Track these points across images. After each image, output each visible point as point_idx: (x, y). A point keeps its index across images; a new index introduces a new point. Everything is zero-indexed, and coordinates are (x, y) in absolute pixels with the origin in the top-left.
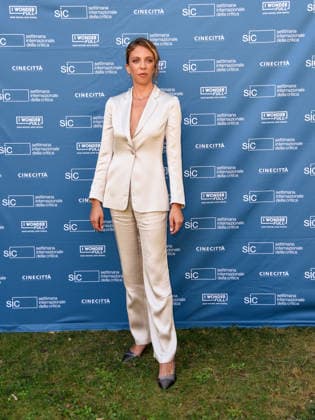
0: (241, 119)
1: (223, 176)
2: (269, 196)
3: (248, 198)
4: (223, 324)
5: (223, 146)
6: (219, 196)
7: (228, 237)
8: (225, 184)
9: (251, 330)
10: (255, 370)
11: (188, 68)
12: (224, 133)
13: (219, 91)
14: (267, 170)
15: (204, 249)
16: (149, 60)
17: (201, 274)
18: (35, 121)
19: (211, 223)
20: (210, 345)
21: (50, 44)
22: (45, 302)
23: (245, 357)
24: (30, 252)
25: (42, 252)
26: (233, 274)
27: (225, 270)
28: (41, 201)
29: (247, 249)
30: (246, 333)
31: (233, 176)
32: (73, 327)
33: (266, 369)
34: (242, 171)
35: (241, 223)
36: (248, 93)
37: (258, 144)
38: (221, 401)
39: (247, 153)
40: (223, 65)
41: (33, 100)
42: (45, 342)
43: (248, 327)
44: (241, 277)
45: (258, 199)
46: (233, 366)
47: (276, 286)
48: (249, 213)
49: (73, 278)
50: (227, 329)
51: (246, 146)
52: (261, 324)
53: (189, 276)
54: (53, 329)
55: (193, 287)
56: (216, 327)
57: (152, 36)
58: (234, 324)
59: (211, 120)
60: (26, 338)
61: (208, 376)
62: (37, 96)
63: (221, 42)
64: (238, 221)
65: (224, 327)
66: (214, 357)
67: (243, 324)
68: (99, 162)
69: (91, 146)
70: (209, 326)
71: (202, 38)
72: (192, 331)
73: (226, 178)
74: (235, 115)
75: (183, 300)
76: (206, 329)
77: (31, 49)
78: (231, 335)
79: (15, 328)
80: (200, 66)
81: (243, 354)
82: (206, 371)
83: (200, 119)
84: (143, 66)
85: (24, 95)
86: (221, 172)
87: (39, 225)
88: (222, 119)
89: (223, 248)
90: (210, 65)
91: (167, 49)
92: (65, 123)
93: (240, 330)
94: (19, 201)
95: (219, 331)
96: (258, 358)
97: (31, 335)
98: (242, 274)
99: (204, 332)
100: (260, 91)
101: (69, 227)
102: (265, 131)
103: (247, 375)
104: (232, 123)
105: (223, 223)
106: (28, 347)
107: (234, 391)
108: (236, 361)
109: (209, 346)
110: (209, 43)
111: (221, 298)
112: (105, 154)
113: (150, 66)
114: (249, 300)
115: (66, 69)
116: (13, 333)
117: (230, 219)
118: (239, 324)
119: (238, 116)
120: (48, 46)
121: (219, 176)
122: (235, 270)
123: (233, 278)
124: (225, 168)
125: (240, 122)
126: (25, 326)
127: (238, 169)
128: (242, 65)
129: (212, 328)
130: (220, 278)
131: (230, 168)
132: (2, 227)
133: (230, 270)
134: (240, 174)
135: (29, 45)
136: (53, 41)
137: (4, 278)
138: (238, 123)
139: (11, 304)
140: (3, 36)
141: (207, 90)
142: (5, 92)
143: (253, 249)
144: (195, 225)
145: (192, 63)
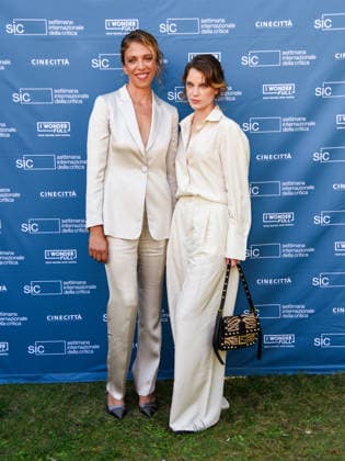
0: (312, 124)
1: (290, 193)
3: (320, 220)
4: (290, 370)
5: (289, 156)
6: (285, 218)
7: (295, 267)
8: (291, 204)
9: (323, 377)
11: (248, 61)
12: (291, 141)
13: (285, 89)
14: (343, 186)
15: (266, 281)
16: (148, 58)
17: (263, 312)
18: (60, 128)
19: (275, 250)
21: (78, 32)
22: (74, 348)
24: (56, 288)
25: (70, 288)
26: (301, 311)
27: (292, 306)
28: (69, 226)
29: (318, 282)
31: (301, 193)
34: (312, 187)
35: (312, 250)
36: (320, 92)
37: (333, 154)
39: (320, 165)
40: (292, 58)
41: (58, 102)
43: (319, 373)
44: (310, 315)
45: (333, 220)
48: (320, 238)
50: (295, 376)
51: (319, 157)
52: (335, 370)
56: (280, 373)
57: (203, 21)
58: (302, 370)
59: (276, 124)
60: (54, 390)
62: (62, 96)
63: (289, 29)
64: (307, 247)
65: (290, 374)
67: (312, 370)
70: (271, 373)
71: (265, 24)
72: (251, 379)
73: (293, 196)
74: (304, 119)
76: (269, 377)
77: (55, 38)
78: (299, 383)
79: (38, 378)
83: (262, 125)
84: (142, 68)
85: (46, 96)
86: (287, 188)
87: (67, 255)
88: (288, 124)
89: (289, 280)
90: (274, 58)
91: (223, 37)
93: (309, 377)
94: (42, 226)
95: (285, 379)
97: (60, 386)
98: (312, 311)
99: (267, 380)
100: (335, 89)
104: (302, 129)
105: (290, 250)
110: (273, 30)
111: (286, 340)
114: (320, 342)
115: (98, 63)
116: (39, 385)
117: (298, 246)
118: (308, 370)
119: (308, 120)
120: (76, 34)
121: (285, 194)
122: (303, 307)
123: (301, 316)
124: (292, 183)
125: (310, 127)
126: (52, 375)
127: (307, 185)
128: (313, 57)
129: (276, 375)
130: (285, 316)
131: (298, 183)
132: (21, 258)
133: (298, 307)
134: (309, 191)
135: (52, 33)
136: (81, 28)
137: (24, 319)
138: (307, 129)
139: (34, 350)
140: (20, 22)
141: (271, 89)
142: (23, 92)
143: (325, 281)
144: (256, 253)
145: (252, 55)
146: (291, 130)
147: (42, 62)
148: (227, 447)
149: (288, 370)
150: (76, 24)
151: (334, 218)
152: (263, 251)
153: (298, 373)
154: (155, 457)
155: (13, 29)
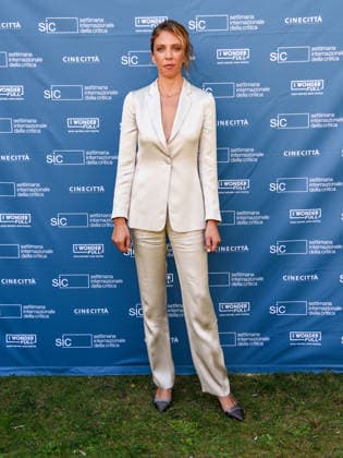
0: (341, 120)
1: (317, 190)
4: (316, 369)
5: (317, 152)
6: (313, 214)
7: (322, 264)
8: (319, 200)
11: (277, 57)
13: (314, 85)
15: (292, 278)
17: (289, 308)
18: (90, 123)
19: (302, 247)
21: (109, 29)
22: (101, 341)
25: (98, 281)
26: (328, 309)
27: (318, 303)
28: (97, 220)
31: (329, 189)
32: (135, 370)
34: (340, 184)
35: (340, 247)
40: (321, 54)
41: (88, 98)
42: (104, 386)
44: (337, 312)
49: (135, 312)
50: (319, 374)
53: (274, 310)
55: (280, 324)
56: (307, 372)
57: (232, 18)
58: (329, 369)
59: (304, 121)
60: (80, 383)
62: (92, 93)
63: (318, 25)
64: (335, 244)
65: (317, 372)
67: (339, 369)
70: (297, 371)
71: (295, 20)
72: (277, 376)
73: (321, 193)
74: (333, 115)
75: (267, 339)
77: (86, 36)
78: (326, 382)
79: (63, 371)
80: (292, 55)
83: (290, 121)
84: (169, 57)
85: (77, 93)
86: (314, 184)
87: (95, 249)
88: (316, 120)
89: (316, 277)
91: (251, 33)
93: (336, 376)
94: (71, 220)
95: (313, 378)
97: (86, 378)
98: (339, 309)
99: (292, 377)
101: (130, 252)
104: (330, 125)
105: (316, 247)
110: (302, 25)
111: (313, 338)
113: (177, 55)
115: (127, 61)
116: (65, 377)
117: (326, 242)
118: (334, 369)
119: (336, 117)
120: (106, 31)
121: (313, 190)
122: (330, 304)
123: (329, 314)
124: (320, 180)
125: (339, 123)
126: (79, 368)
127: (335, 181)
129: (301, 373)
130: (311, 313)
131: (326, 180)
132: (50, 252)
133: (325, 304)
134: (337, 187)
135: (83, 31)
136: (112, 25)
137: (52, 312)
138: (336, 125)
139: (61, 343)
140: (52, 21)
141: (299, 85)
142: (54, 89)
144: (282, 249)
145: (281, 51)
146: (320, 126)
147: (73, 59)
148: (255, 446)
149: (316, 368)
150: (107, 22)
152: (289, 247)
153: (324, 371)
154: (183, 454)
155: (45, 27)
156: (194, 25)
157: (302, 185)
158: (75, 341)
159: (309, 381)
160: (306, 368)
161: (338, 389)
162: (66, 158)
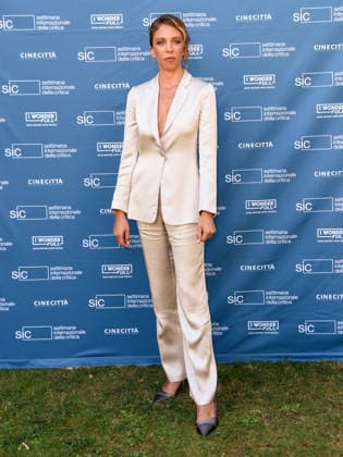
0: (293, 113)
1: (271, 181)
2: (327, 204)
3: (302, 207)
5: (271, 144)
6: (268, 205)
7: (279, 253)
8: (274, 191)
9: (307, 364)
10: (311, 412)
11: (229, 52)
12: (272, 130)
13: (265, 80)
14: (323, 174)
15: (250, 268)
16: (176, 41)
17: (247, 297)
18: (47, 117)
20: (259, 383)
21: (65, 26)
22: (60, 333)
23: (300, 397)
24: (43, 273)
25: (57, 273)
26: (285, 298)
27: (275, 293)
28: (55, 213)
29: (301, 268)
30: (301, 368)
31: (283, 180)
32: (95, 362)
33: (326, 411)
34: (293, 175)
35: (295, 236)
36: (300, 82)
37: (314, 143)
38: (271, 449)
39: (301, 153)
40: (271, 49)
41: (45, 93)
42: (62, 380)
43: (304, 360)
44: (294, 301)
45: (314, 208)
46: (286, 407)
47: (336, 311)
48: (303, 224)
49: (95, 303)
50: (279, 364)
51: (300, 145)
52: (319, 357)
53: (233, 300)
54: (71, 364)
55: (238, 313)
56: (265, 361)
57: (185, 15)
58: (287, 357)
60: (39, 376)
61: (256, 420)
62: (49, 88)
63: (268, 22)
64: (290, 234)
65: (275, 361)
66: (262, 397)
67: (297, 357)
68: (121, 166)
69: (114, 146)
70: (256, 360)
71: (246, 18)
72: (236, 365)
73: (276, 183)
74: (285, 108)
75: (225, 328)
76: (253, 363)
77: (43, 33)
78: (282, 369)
80: (243, 51)
81: (298, 392)
82: (254, 413)
83: (244, 114)
84: (169, 50)
86: (269, 175)
87: (54, 241)
88: (269, 113)
89: (272, 267)
90: (255, 50)
91: (204, 30)
92: (83, 120)
93: (294, 364)
94: (29, 213)
95: (267, 366)
96: (315, 398)
97: (45, 371)
98: (296, 298)
99: (250, 366)
100: (314, 79)
101: (88, 243)
102: (322, 126)
103: (303, 418)
104: (283, 118)
105: (272, 237)
106: (41, 386)
107: (288, 438)
108: (289, 402)
109: (257, 384)
111: (270, 326)
112: (129, 155)
113: (177, 48)
114: (304, 329)
115: (84, 56)
116: (24, 370)
117: (281, 232)
118: (293, 357)
119: (288, 110)
120: (62, 28)
121: (267, 181)
122: (287, 293)
123: (286, 303)
124: (274, 171)
125: (291, 116)
126: (39, 361)
127: (289, 172)
128: (293, 49)
129: (260, 362)
130: (269, 302)
131: (279, 171)
132: (9, 244)
133: (282, 293)
134: (292, 178)
135: (40, 28)
136: (67, 23)
137: (12, 304)
138: (288, 118)
139: (21, 335)
140: (9, 18)
141: (252, 79)
142: (12, 84)
143: (308, 268)
144: (239, 239)
145: (233, 47)
146: (272, 119)
147: (30, 55)
149: (274, 357)
150: (63, 19)
151: (316, 206)
153: (282, 360)
155: (3, 25)
156: (148, 22)
157: (257, 176)
158: (35, 333)
159: (266, 370)
160: (265, 356)
161: (292, 377)
162: (25, 151)
